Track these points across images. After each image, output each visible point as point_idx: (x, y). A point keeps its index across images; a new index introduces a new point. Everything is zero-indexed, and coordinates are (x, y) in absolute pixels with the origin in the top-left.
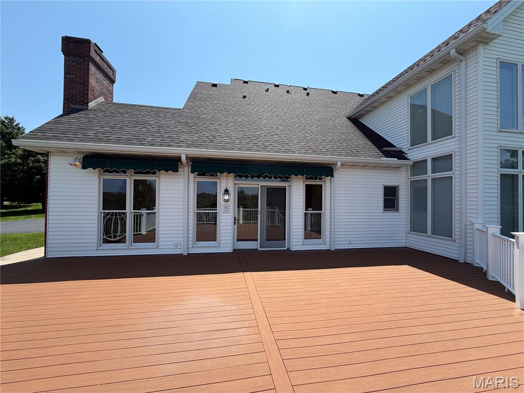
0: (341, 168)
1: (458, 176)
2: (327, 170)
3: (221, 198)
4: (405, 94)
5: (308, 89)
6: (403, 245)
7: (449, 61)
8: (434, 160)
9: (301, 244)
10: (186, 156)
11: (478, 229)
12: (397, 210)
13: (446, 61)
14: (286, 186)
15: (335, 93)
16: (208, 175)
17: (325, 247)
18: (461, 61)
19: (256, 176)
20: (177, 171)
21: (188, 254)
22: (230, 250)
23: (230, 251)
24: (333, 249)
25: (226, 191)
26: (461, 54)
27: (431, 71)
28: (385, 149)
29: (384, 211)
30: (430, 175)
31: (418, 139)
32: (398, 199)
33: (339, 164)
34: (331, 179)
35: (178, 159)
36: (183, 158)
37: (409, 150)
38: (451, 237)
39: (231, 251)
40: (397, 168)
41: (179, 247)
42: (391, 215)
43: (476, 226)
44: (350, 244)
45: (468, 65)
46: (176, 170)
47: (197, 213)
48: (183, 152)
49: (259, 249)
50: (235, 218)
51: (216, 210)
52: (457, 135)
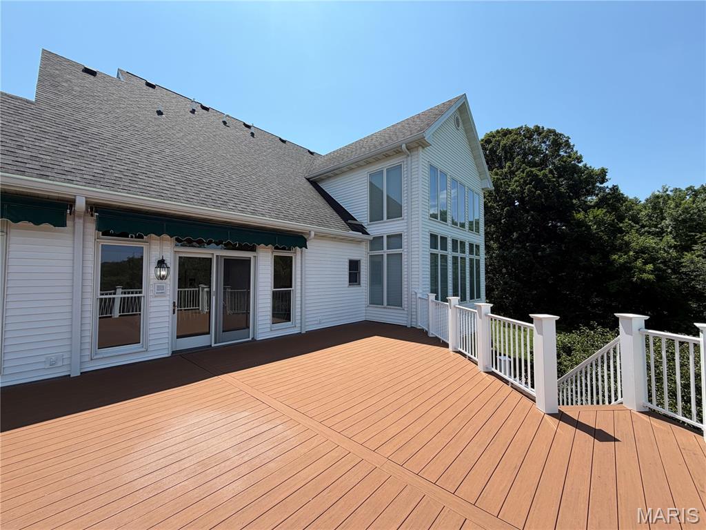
0: (314, 238)
1: (406, 253)
2: (298, 240)
3: (150, 273)
4: (364, 170)
5: (252, 128)
6: (363, 319)
7: (400, 152)
8: (388, 237)
9: (269, 330)
10: (86, 201)
11: (420, 298)
12: (359, 284)
13: (398, 151)
14: (250, 258)
15: (284, 141)
16: (132, 237)
17: (296, 331)
18: (408, 155)
19: (214, 243)
20: (64, 225)
21: (81, 373)
22: (166, 353)
23: (167, 356)
24: (304, 332)
25: (161, 263)
26: (408, 150)
27: (387, 156)
28: (349, 221)
29: (350, 285)
30: (385, 251)
31: (376, 216)
32: (360, 273)
33: (313, 233)
34: (302, 251)
35: (68, 204)
36: (80, 204)
37: (368, 225)
38: (401, 306)
39: (170, 355)
40: (359, 242)
41: (60, 364)
42: (355, 289)
43: (419, 295)
44: (320, 323)
45: (413, 160)
46: (60, 222)
47: (101, 299)
48: (81, 193)
49: (213, 346)
50: (174, 303)
51: (140, 292)
52: (406, 218)
